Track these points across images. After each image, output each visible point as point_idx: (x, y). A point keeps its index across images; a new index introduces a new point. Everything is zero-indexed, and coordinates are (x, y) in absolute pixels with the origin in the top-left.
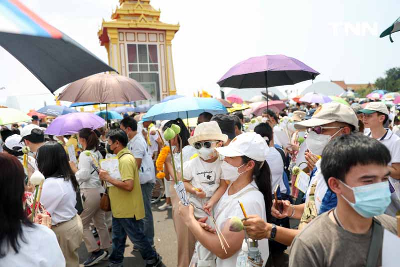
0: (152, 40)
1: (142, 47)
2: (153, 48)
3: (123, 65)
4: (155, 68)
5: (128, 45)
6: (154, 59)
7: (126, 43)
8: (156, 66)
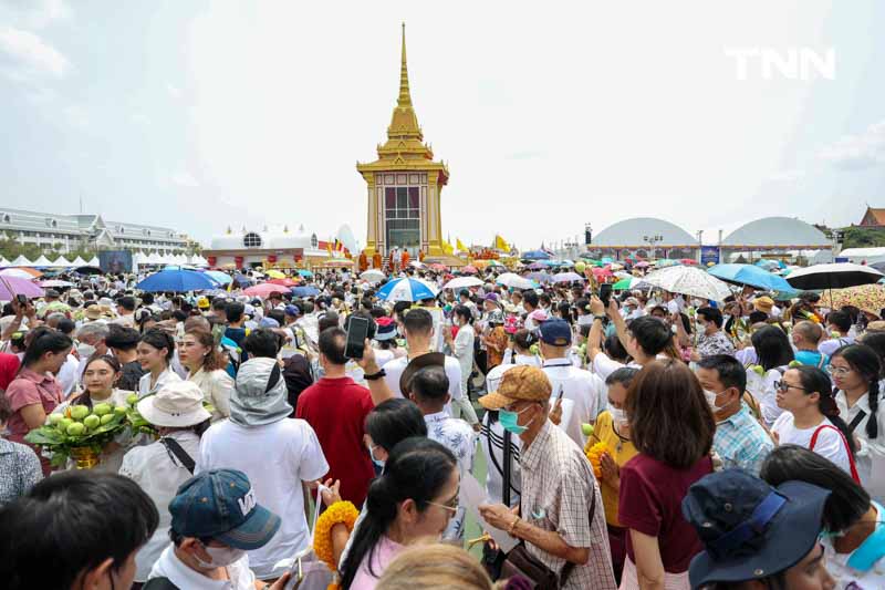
0: (414, 182)
1: (402, 191)
2: (415, 191)
3: (380, 211)
4: (417, 214)
5: (387, 189)
6: (415, 203)
7: (384, 187)
8: (418, 212)
